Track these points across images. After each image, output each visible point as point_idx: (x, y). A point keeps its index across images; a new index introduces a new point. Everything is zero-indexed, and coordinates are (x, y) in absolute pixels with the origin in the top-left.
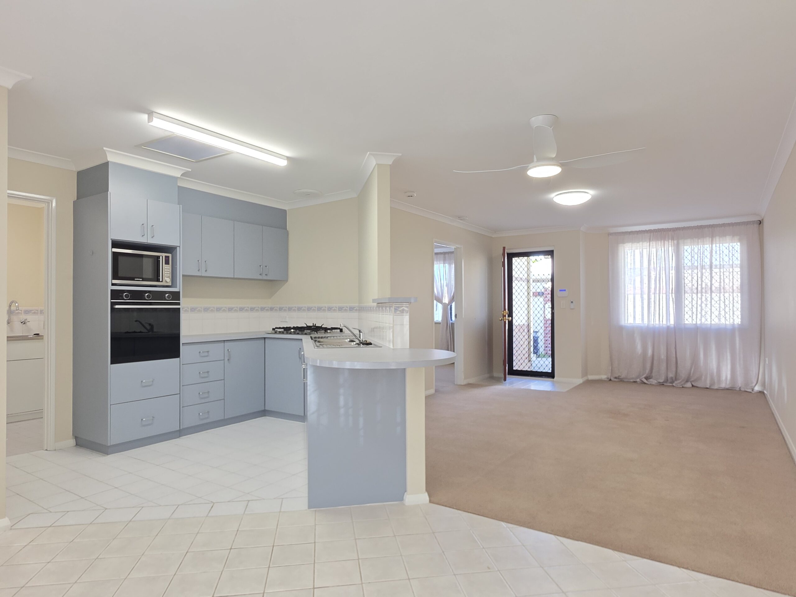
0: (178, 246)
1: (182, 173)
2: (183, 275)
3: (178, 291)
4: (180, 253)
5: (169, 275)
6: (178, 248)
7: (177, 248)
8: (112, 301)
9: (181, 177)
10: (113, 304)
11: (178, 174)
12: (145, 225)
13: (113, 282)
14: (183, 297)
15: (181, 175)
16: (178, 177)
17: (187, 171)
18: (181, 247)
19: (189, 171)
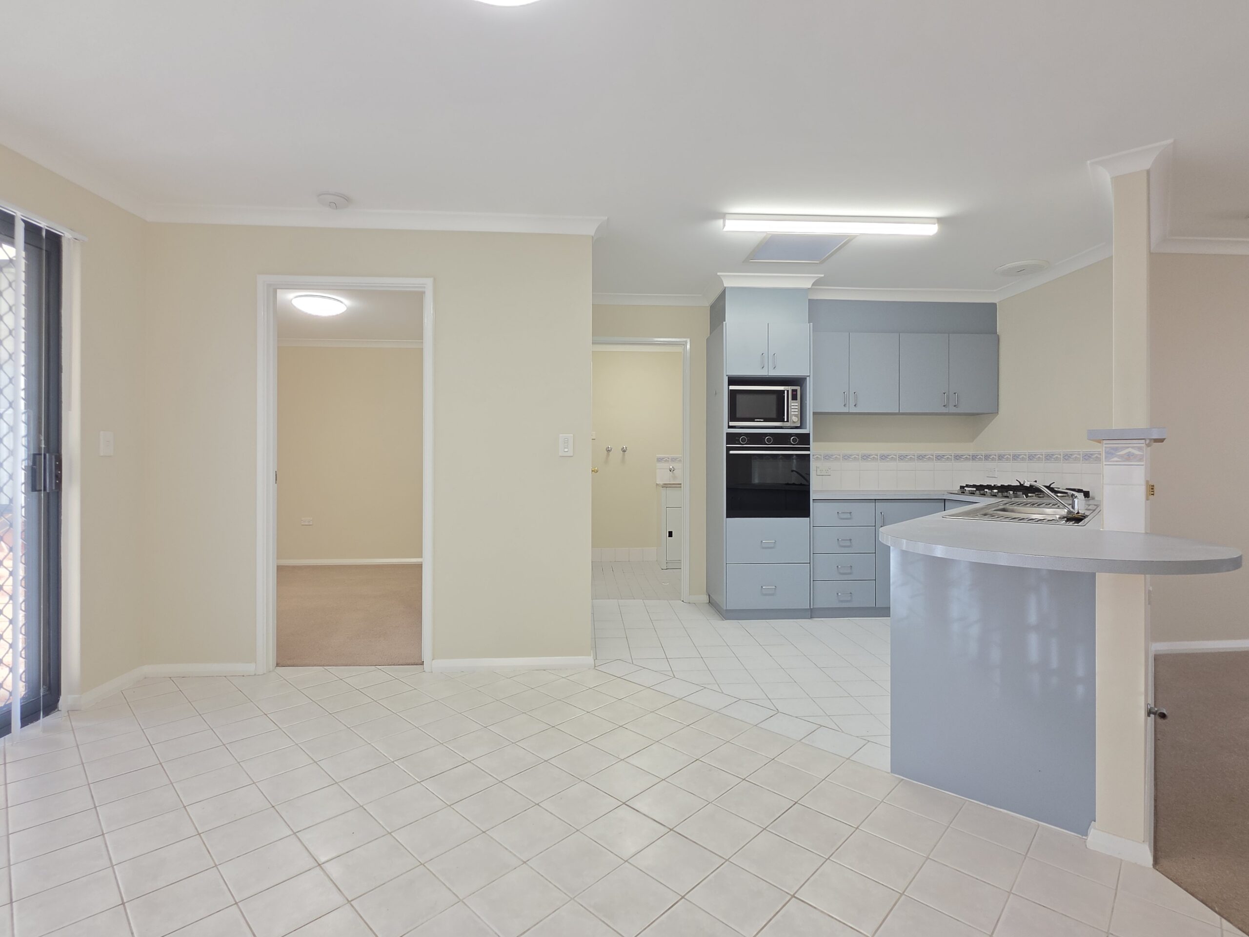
0: (808, 376)
1: (813, 282)
2: (813, 412)
3: (808, 432)
4: (809, 385)
5: (797, 413)
6: (808, 378)
7: (806, 378)
8: (727, 446)
9: (814, 287)
10: (728, 449)
11: (808, 284)
12: (766, 355)
13: (730, 425)
14: (813, 441)
15: (813, 285)
16: (809, 288)
17: (817, 278)
18: (811, 376)
19: (822, 277)
